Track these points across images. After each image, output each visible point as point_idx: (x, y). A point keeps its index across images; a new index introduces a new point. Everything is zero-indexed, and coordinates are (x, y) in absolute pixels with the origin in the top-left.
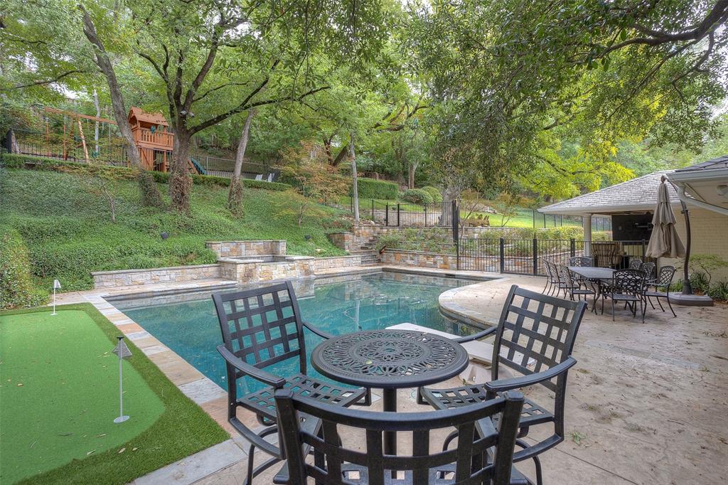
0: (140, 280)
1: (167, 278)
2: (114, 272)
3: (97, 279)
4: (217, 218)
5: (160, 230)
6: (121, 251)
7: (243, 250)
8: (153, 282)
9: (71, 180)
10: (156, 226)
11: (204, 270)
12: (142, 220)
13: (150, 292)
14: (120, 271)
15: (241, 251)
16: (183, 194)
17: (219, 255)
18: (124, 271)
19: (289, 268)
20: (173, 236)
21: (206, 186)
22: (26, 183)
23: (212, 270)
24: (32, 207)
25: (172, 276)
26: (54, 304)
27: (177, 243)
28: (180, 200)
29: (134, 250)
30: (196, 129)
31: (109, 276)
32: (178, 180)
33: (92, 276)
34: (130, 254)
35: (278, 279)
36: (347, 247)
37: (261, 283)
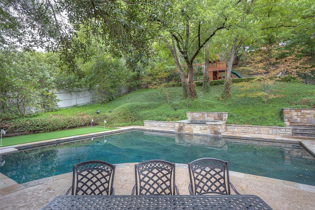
3: (144, 123)
7: (206, 117)
31: (147, 122)
35: (196, 134)
36: (287, 120)
37: (187, 134)
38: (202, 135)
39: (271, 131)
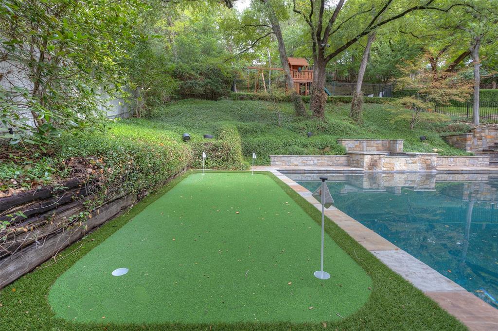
0: (296, 163)
1: (312, 162)
2: (282, 156)
3: (272, 159)
4: (344, 123)
5: (306, 131)
6: (284, 143)
7: (365, 147)
8: (303, 164)
9: (258, 104)
10: (304, 128)
11: (337, 159)
12: (295, 125)
13: (303, 170)
14: (285, 155)
15: (363, 148)
16: (321, 106)
17: (347, 149)
18: (287, 156)
19: (410, 161)
20: (315, 135)
21: (334, 103)
22: (240, 106)
23: (342, 159)
24: (242, 118)
25: (315, 162)
26: (253, 170)
27: (318, 140)
28: (319, 111)
29: (292, 143)
30: (331, 56)
31: (279, 158)
32: (317, 96)
33: (269, 157)
34: (289, 145)
35: (399, 171)
36: (469, 148)
37: (384, 172)
38: (408, 172)
39: (467, 161)
